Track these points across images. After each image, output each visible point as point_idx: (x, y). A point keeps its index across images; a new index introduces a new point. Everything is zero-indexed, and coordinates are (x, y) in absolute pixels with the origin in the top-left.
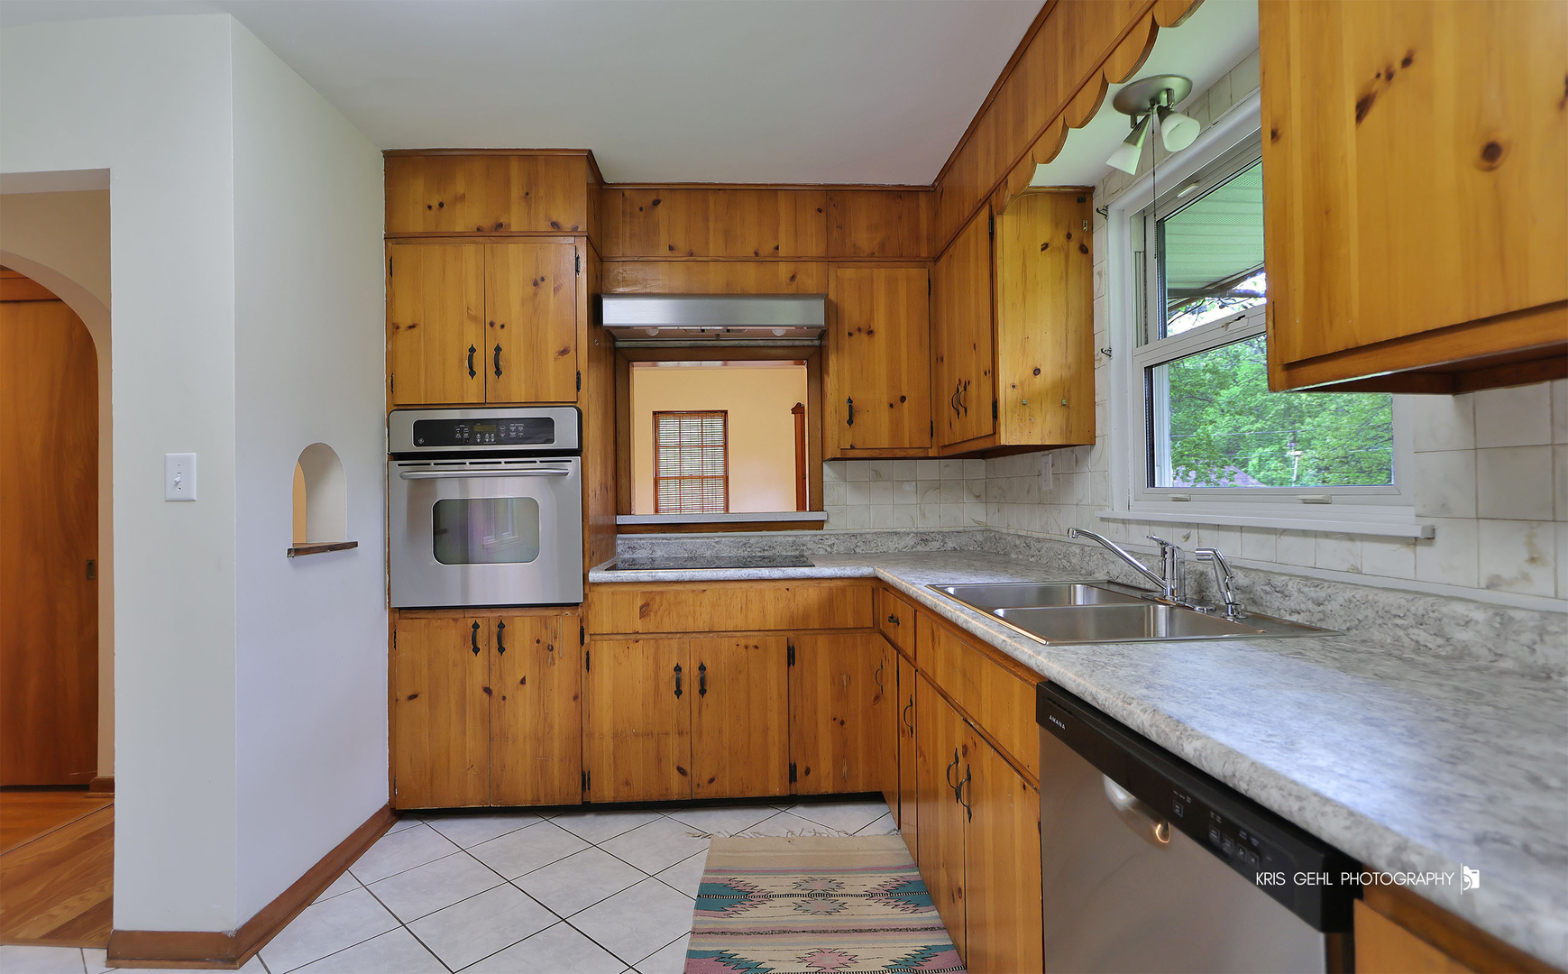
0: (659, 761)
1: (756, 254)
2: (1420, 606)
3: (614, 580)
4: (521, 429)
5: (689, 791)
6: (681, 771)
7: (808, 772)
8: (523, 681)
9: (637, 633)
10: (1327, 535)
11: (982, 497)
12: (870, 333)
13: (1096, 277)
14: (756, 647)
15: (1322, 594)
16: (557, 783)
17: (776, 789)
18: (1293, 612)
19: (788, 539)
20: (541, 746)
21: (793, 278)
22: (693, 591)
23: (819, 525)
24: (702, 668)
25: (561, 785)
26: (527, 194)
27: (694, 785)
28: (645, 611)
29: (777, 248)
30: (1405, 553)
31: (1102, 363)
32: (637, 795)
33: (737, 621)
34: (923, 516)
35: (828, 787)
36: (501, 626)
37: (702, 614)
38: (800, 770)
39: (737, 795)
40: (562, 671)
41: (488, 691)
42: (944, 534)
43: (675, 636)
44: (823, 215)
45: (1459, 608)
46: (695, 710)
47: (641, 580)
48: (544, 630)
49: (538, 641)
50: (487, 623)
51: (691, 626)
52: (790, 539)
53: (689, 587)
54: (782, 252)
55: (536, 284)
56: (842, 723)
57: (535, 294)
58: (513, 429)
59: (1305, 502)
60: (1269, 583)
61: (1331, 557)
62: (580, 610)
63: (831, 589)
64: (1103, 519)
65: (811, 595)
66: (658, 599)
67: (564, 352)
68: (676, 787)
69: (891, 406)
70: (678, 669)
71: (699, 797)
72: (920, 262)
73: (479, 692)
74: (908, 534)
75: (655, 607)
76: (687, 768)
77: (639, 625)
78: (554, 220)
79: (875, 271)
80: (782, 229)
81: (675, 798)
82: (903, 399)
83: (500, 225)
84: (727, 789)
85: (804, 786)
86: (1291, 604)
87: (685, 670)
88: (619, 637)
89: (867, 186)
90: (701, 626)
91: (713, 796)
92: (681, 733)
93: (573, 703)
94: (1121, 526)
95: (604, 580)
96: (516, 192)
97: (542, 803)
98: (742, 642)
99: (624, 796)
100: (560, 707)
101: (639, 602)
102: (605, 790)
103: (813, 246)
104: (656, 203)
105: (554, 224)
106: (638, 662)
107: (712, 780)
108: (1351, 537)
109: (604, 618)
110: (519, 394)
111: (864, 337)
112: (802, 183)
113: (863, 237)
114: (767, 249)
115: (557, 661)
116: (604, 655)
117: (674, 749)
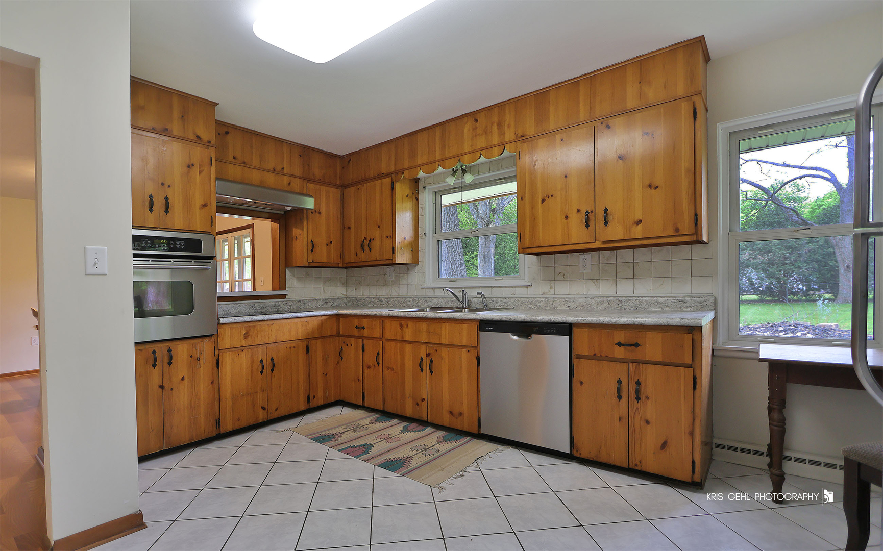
0: (253, 406)
1: (274, 170)
2: (531, 300)
3: (233, 321)
4: (183, 244)
5: (267, 417)
6: (263, 408)
7: (314, 397)
8: (183, 379)
9: (243, 346)
10: (506, 287)
11: (346, 284)
12: (320, 213)
13: (420, 209)
14: (294, 347)
15: (507, 301)
16: (203, 428)
17: (302, 407)
18: (498, 306)
19: (272, 303)
20: (194, 411)
21: (289, 184)
22: (268, 325)
23: (284, 296)
24: (272, 359)
25: (205, 427)
26: (183, 116)
27: (269, 413)
28: (246, 336)
29: (283, 168)
30: (525, 289)
31: (423, 237)
32: (244, 424)
33: (287, 337)
34: (324, 292)
35: (321, 403)
36: (170, 350)
37: (272, 334)
38: (311, 397)
39: (287, 414)
40: (205, 369)
41: (162, 387)
42: (333, 300)
43: (259, 346)
44: (302, 158)
45: (539, 299)
46: (269, 379)
47: (246, 321)
48: (194, 350)
49: (191, 356)
50: (161, 349)
51: (267, 340)
52: (273, 303)
53: (265, 323)
54: (285, 171)
55: (189, 167)
56: (326, 375)
57: (189, 172)
58: (178, 243)
59: (496, 280)
60: (492, 300)
61: (507, 292)
62: (213, 338)
63: (322, 320)
64: (422, 288)
65: (314, 323)
66: (252, 330)
67: (205, 205)
68: (261, 416)
69: (327, 245)
70: (261, 361)
71: (271, 418)
72: (337, 186)
73: (156, 387)
74: (320, 300)
75: (251, 333)
76: (266, 407)
77: (244, 343)
78: (198, 134)
79: (322, 186)
80: (285, 160)
81: (260, 421)
82: (331, 242)
83: (167, 130)
84: (283, 412)
85: (314, 404)
86: (498, 304)
87: (265, 362)
88: (233, 350)
89: (319, 150)
90: (271, 340)
91: (277, 416)
92: (263, 391)
93: (211, 386)
94: (431, 290)
95: (228, 322)
96: (176, 114)
97: (195, 440)
98: (289, 346)
99: (238, 426)
100: (203, 388)
101: (244, 332)
102: (228, 426)
103: (297, 171)
104: (227, 133)
105: (198, 137)
106: (244, 360)
107: (276, 410)
108: (512, 287)
109: (227, 341)
110: (179, 224)
111: (317, 214)
112: (294, 141)
113: (317, 172)
114: (279, 168)
115: (202, 365)
116: (227, 360)
117: (260, 399)
